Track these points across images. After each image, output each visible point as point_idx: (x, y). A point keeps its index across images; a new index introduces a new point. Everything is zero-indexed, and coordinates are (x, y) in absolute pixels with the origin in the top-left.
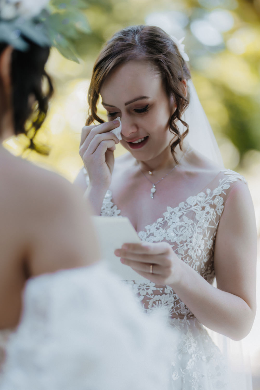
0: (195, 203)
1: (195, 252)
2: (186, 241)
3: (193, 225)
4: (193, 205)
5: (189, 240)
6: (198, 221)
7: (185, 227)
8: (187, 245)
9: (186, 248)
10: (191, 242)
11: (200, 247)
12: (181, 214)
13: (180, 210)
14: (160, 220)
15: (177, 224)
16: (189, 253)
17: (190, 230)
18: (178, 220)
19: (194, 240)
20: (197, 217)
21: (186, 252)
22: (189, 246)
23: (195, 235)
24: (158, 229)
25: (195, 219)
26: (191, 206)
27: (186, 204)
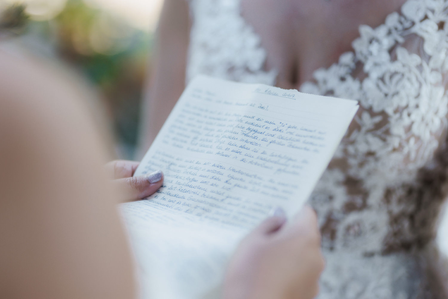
0: (421, 15)
1: (427, 125)
2: (407, 107)
3: (420, 67)
4: (417, 19)
5: (412, 103)
6: (430, 57)
7: (403, 75)
8: (409, 115)
9: (406, 121)
10: (417, 106)
11: (436, 113)
12: (392, 43)
13: (389, 33)
14: (347, 59)
15: (384, 69)
16: (415, 130)
17: (414, 79)
18: (385, 57)
19: (424, 102)
20: (428, 49)
21: (409, 129)
22: (413, 117)
23: (425, 90)
24: (343, 79)
25: (424, 53)
26: (413, 24)
27: (403, 19)
